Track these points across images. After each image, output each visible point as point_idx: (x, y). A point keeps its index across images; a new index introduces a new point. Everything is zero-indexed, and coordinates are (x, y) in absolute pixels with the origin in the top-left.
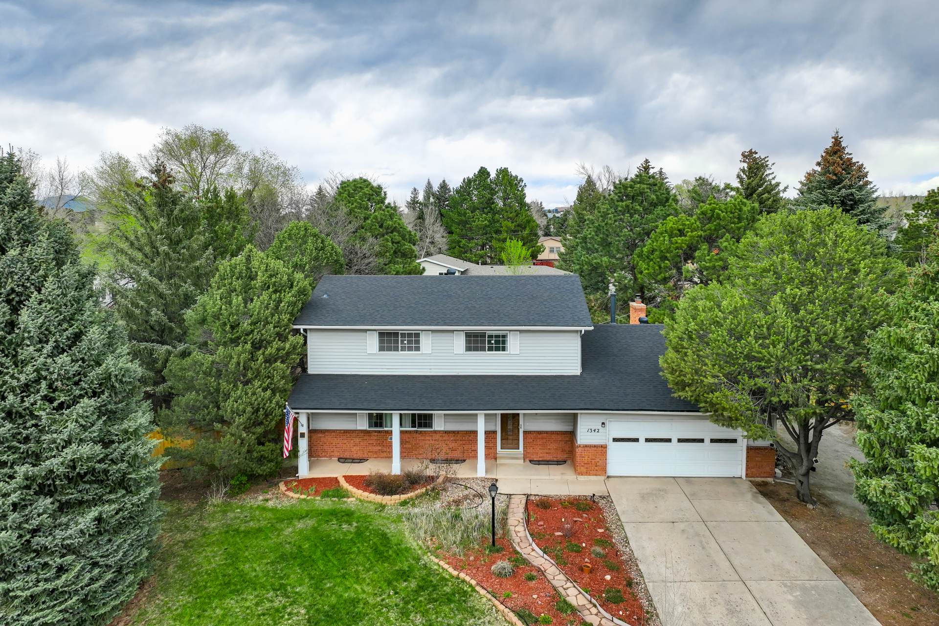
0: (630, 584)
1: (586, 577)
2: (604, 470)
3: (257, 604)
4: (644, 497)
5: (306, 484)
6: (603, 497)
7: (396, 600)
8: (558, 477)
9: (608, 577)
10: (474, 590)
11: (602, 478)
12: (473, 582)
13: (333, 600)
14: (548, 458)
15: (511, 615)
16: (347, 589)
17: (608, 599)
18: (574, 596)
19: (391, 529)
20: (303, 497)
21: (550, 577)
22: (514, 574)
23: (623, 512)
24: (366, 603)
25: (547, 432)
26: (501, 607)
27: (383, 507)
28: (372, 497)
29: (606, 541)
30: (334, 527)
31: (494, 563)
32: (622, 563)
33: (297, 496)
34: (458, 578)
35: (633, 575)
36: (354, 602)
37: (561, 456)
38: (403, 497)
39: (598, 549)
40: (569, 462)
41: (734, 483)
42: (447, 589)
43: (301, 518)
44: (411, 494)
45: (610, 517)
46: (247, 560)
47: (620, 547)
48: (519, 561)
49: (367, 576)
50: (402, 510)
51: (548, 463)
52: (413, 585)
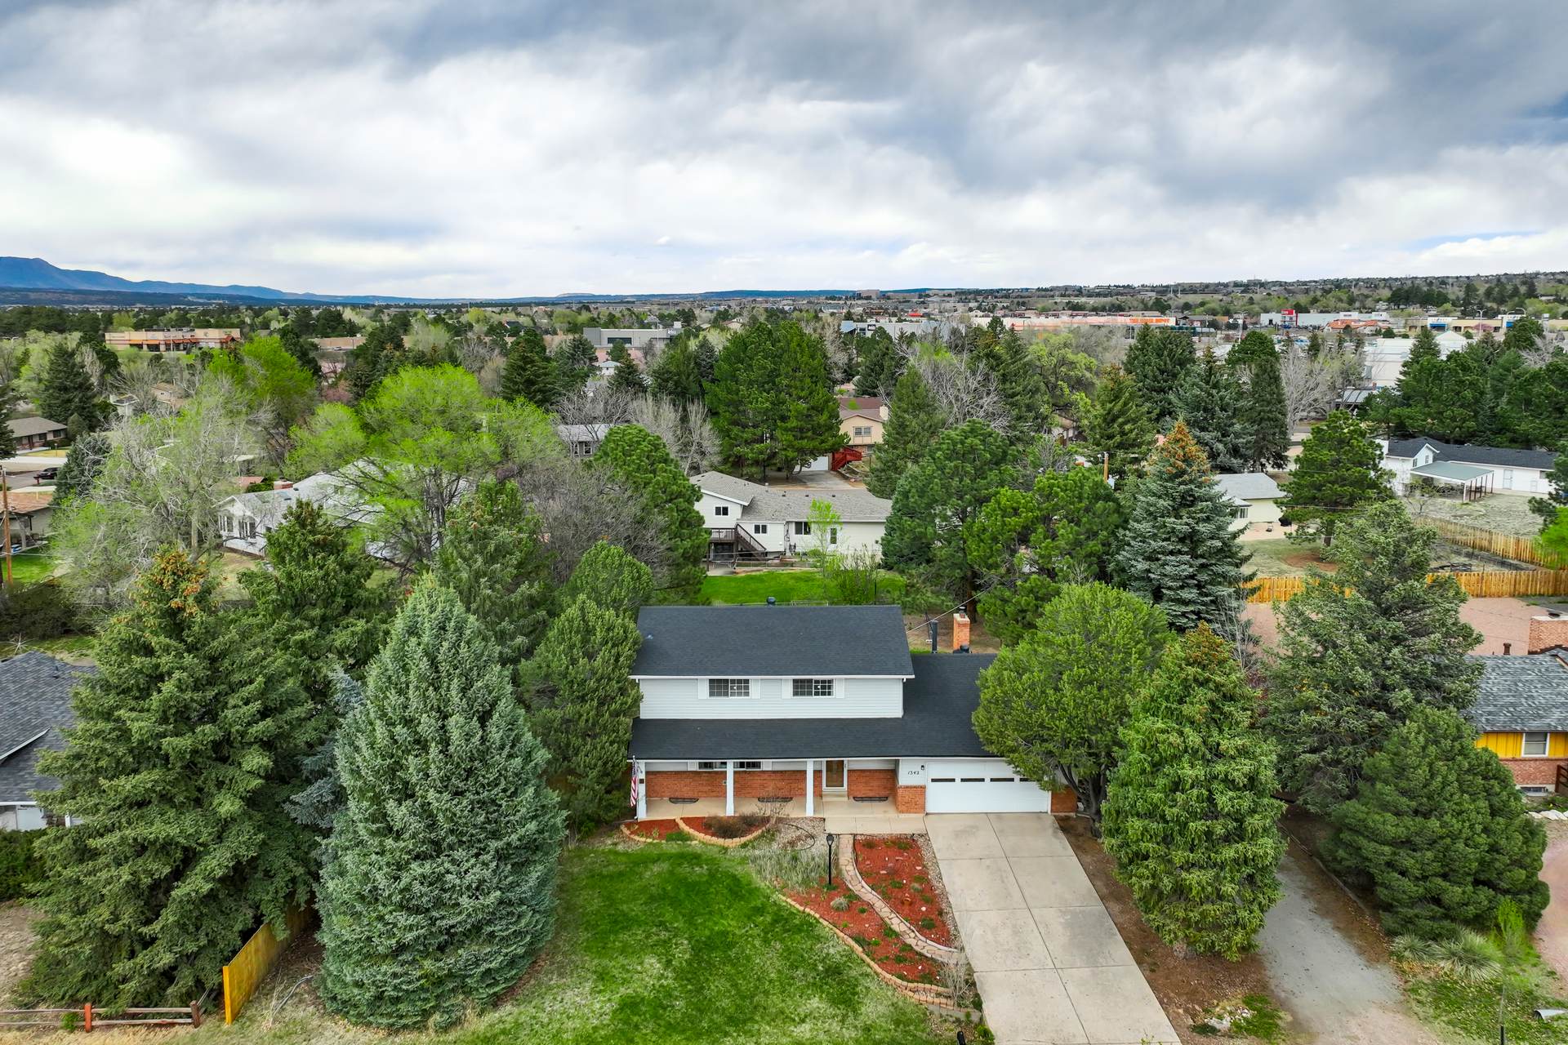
0: (941, 913)
1: (906, 908)
2: (923, 808)
3: (647, 938)
4: (958, 834)
5: (648, 827)
6: (921, 836)
7: (756, 931)
8: (881, 816)
9: (924, 909)
10: (818, 922)
11: (922, 815)
12: (817, 916)
13: (707, 932)
14: (871, 794)
15: (850, 940)
16: (716, 924)
17: (923, 926)
18: (897, 924)
19: (739, 871)
20: (649, 840)
21: (878, 910)
22: (849, 908)
23: (939, 850)
24: (734, 934)
25: (870, 771)
26: (841, 934)
27: (725, 849)
28: (714, 840)
29: (923, 878)
30: (688, 870)
31: (832, 899)
32: (935, 896)
33: (643, 839)
34: (804, 912)
35: (944, 906)
36: (725, 934)
37: (883, 793)
38: (743, 840)
39: (916, 885)
40: (890, 799)
41: (1039, 818)
42: (797, 922)
43: (654, 861)
44: (749, 837)
45: (926, 855)
46: (623, 902)
47: (935, 883)
48: (852, 897)
49: (730, 912)
50: (743, 852)
51: (871, 799)
52: (769, 919)
